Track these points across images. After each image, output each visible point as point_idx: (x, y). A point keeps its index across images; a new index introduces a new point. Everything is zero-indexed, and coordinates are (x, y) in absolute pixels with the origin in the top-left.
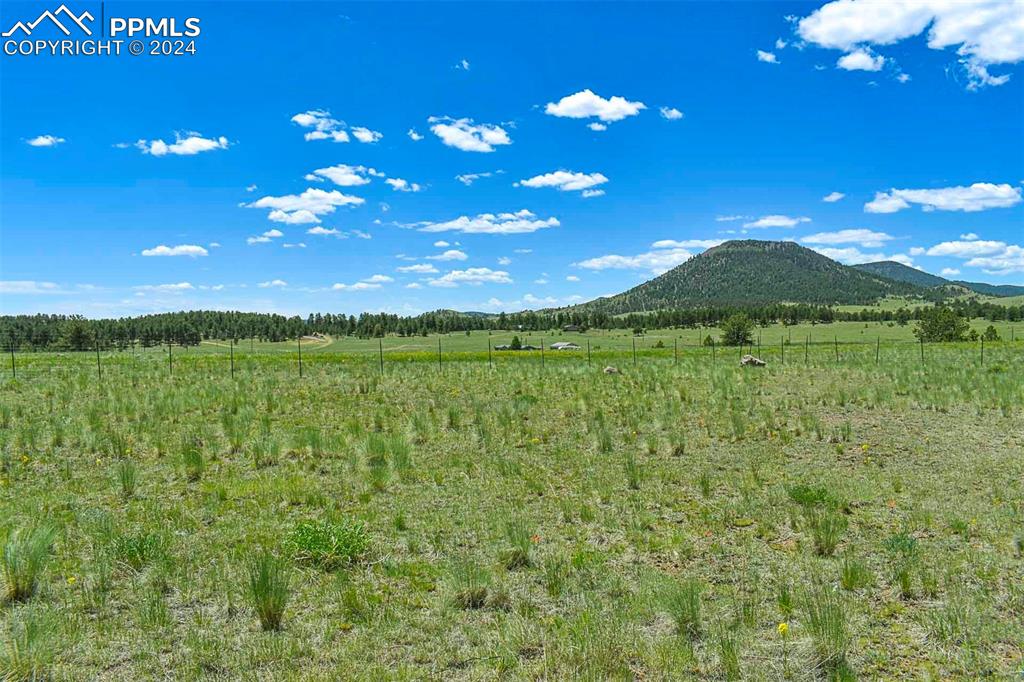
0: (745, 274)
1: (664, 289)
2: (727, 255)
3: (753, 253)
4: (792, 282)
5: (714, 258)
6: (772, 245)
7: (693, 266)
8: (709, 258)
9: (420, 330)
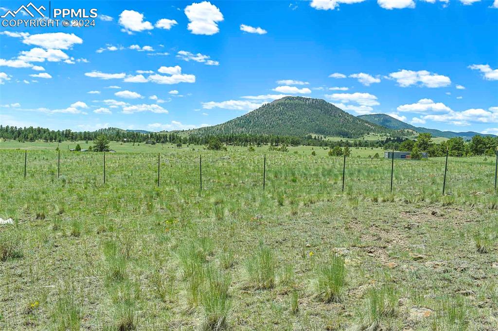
0: (292, 116)
1: (245, 122)
2: (284, 104)
3: (299, 105)
4: (318, 122)
5: (277, 106)
6: (311, 100)
7: (264, 111)
8: (273, 106)
9: (58, 139)
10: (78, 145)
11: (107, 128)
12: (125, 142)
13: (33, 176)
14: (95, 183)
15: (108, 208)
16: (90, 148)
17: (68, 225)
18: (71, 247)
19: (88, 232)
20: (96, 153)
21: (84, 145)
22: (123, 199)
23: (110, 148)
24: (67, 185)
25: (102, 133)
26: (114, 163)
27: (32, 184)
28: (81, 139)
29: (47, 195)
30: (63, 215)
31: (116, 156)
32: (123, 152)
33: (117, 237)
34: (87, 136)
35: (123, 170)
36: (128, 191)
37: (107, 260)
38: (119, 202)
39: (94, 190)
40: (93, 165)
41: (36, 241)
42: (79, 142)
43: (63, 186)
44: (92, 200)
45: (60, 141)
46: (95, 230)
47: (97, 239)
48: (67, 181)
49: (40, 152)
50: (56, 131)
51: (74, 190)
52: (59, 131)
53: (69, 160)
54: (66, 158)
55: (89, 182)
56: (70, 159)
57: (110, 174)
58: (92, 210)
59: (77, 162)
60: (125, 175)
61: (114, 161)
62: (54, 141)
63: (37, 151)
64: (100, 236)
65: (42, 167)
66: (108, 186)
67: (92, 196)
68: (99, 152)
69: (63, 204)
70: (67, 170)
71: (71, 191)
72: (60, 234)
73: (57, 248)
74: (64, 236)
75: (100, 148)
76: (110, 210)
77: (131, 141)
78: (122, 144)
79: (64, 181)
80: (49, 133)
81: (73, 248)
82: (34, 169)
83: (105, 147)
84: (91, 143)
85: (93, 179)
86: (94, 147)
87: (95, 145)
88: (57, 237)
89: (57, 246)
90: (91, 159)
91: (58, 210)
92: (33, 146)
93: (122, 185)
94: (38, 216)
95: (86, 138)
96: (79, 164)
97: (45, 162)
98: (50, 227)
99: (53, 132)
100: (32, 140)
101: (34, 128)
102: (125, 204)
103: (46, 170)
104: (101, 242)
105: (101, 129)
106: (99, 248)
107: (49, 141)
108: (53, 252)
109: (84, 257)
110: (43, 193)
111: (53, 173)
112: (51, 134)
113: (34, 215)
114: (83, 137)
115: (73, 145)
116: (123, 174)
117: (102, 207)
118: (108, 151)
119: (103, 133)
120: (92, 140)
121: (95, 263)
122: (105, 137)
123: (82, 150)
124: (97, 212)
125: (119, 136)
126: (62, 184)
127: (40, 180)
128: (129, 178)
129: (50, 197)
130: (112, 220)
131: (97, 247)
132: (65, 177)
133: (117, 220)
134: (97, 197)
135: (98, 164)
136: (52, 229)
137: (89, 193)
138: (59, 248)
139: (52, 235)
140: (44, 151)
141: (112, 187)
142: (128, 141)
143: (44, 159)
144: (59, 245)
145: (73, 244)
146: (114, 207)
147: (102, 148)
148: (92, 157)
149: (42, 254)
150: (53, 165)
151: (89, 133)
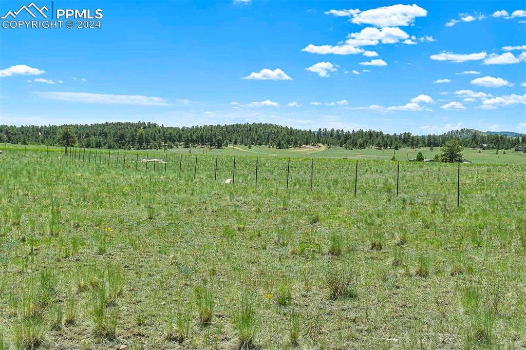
9: (394, 145)
10: (420, 154)
11: (460, 130)
12: (484, 149)
13: (364, 193)
14: (445, 205)
15: (465, 242)
16: (437, 157)
17: (412, 260)
18: (417, 290)
19: (438, 272)
20: (445, 163)
21: (429, 154)
22: (485, 230)
23: (464, 157)
24: (408, 207)
25: (452, 137)
26: (470, 178)
27: (364, 204)
28: (425, 146)
29: (383, 218)
30: (404, 246)
31: (472, 168)
32: (483, 162)
33: (478, 282)
34: (432, 141)
35: (484, 189)
36: (491, 219)
37: (466, 313)
38: (480, 233)
39: (444, 215)
40: (441, 181)
41: (372, 278)
42: (422, 149)
43: (403, 208)
44: (442, 228)
45: (396, 148)
46: (448, 270)
47: (451, 283)
48: (408, 202)
49: (372, 162)
50: (392, 134)
51: (417, 213)
52: (395, 134)
53: (409, 173)
54: (405, 171)
55: (437, 204)
56: (411, 172)
57: (465, 193)
58: (443, 243)
59: (421, 176)
60: (487, 196)
61: (470, 176)
62: (388, 147)
63: (368, 161)
64: (455, 278)
65: (376, 181)
66: (463, 211)
67: (442, 223)
68: (448, 164)
69: (404, 231)
70: (408, 187)
71: (414, 215)
72: (402, 271)
73: (398, 290)
74: (408, 274)
75: (450, 157)
76: (468, 244)
77: (493, 148)
78: (480, 152)
79: (404, 201)
80: (383, 138)
81: (418, 292)
82: (366, 184)
83: (456, 156)
84: (438, 151)
85: (442, 200)
86: (442, 156)
87: (444, 153)
88: (398, 275)
89: (398, 287)
90: (439, 172)
91: (398, 240)
92: (364, 154)
93: (484, 210)
94: (374, 246)
95: (431, 144)
96: (422, 178)
97: (378, 176)
98: (389, 261)
99: (388, 136)
100: (362, 147)
101: (364, 131)
102: (489, 237)
103: (380, 186)
104: (457, 289)
105: (451, 131)
106: (455, 295)
107: (382, 148)
108: (394, 294)
109: (434, 305)
110: (378, 216)
111: (389, 191)
112: (385, 139)
113: (369, 244)
114: (426, 142)
115: (413, 153)
116: (483, 195)
117: (456, 239)
118: (460, 161)
119: (454, 137)
120: (438, 146)
121: (450, 316)
122: (457, 142)
123: (425, 160)
124: (449, 245)
125: (475, 140)
126: (402, 206)
127: (373, 198)
128: (492, 200)
129: (387, 222)
130: (471, 258)
131: (451, 294)
132: (405, 196)
133: (478, 259)
134: (449, 225)
135: (449, 180)
136: (391, 264)
137: (438, 218)
138: (401, 290)
139: (392, 272)
140: (377, 162)
141: (469, 212)
142: (489, 148)
143: (377, 171)
144: (400, 285)
145: (419, 287)
146: (473, 241)
147: (452, 157)
148: (439, 170)
149: (380, 296)
150: (389, 180)
151: (434, 137)
